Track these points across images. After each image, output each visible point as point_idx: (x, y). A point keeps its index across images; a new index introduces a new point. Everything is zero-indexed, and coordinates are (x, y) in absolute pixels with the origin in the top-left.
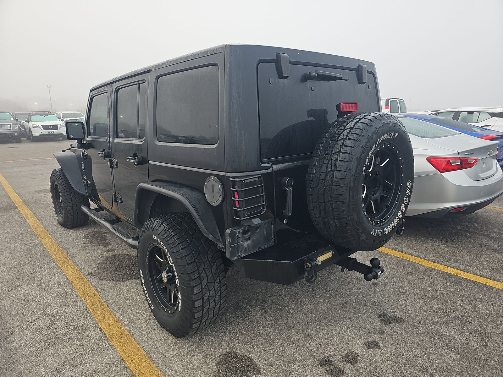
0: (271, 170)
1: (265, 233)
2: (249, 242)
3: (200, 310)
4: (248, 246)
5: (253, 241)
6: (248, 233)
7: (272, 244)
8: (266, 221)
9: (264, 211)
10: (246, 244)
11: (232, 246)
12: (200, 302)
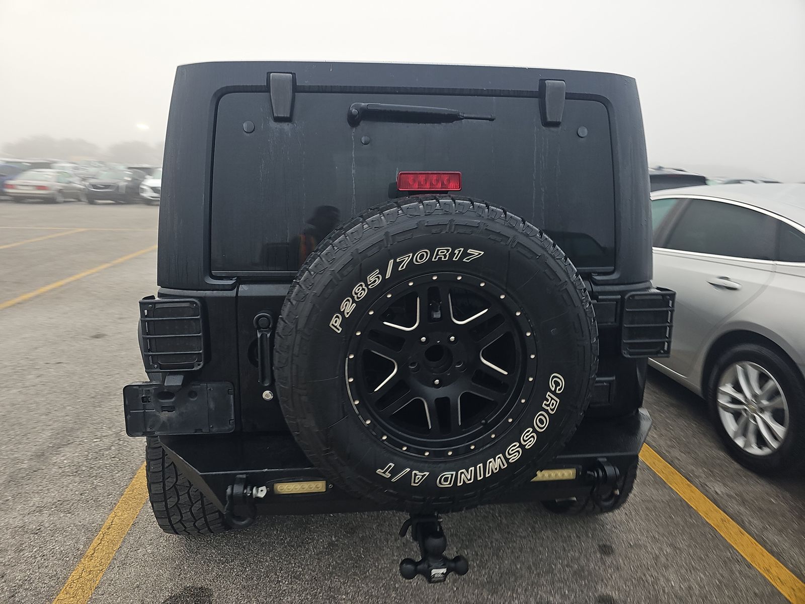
0: (232, 293)
1: (212, 405)
2: (173, 414)
3: (160, 500)
4: (169, 419)
5: (181, 414)
6: (171, 399)
7: (229, 430)
8: (215, 385)
9: (200, 367)
10: (164, 416)
11: (131, 411)
12: (159, 488)
